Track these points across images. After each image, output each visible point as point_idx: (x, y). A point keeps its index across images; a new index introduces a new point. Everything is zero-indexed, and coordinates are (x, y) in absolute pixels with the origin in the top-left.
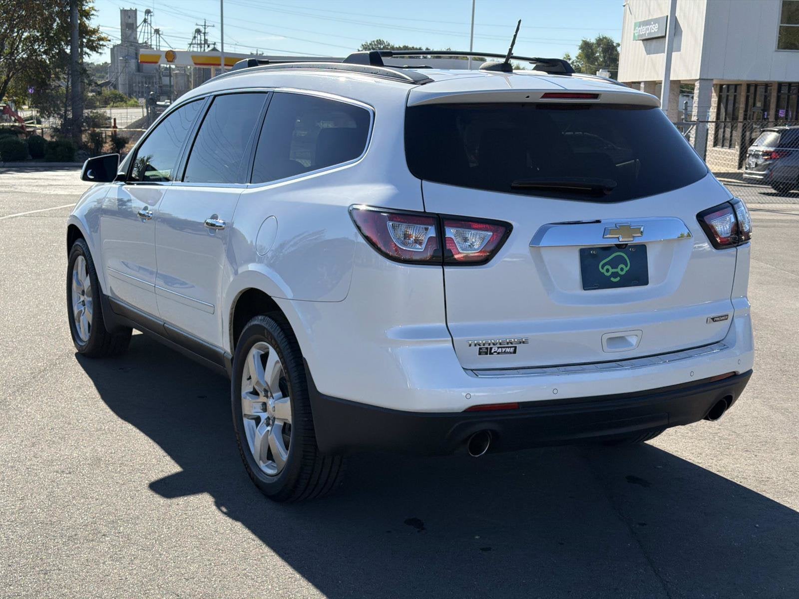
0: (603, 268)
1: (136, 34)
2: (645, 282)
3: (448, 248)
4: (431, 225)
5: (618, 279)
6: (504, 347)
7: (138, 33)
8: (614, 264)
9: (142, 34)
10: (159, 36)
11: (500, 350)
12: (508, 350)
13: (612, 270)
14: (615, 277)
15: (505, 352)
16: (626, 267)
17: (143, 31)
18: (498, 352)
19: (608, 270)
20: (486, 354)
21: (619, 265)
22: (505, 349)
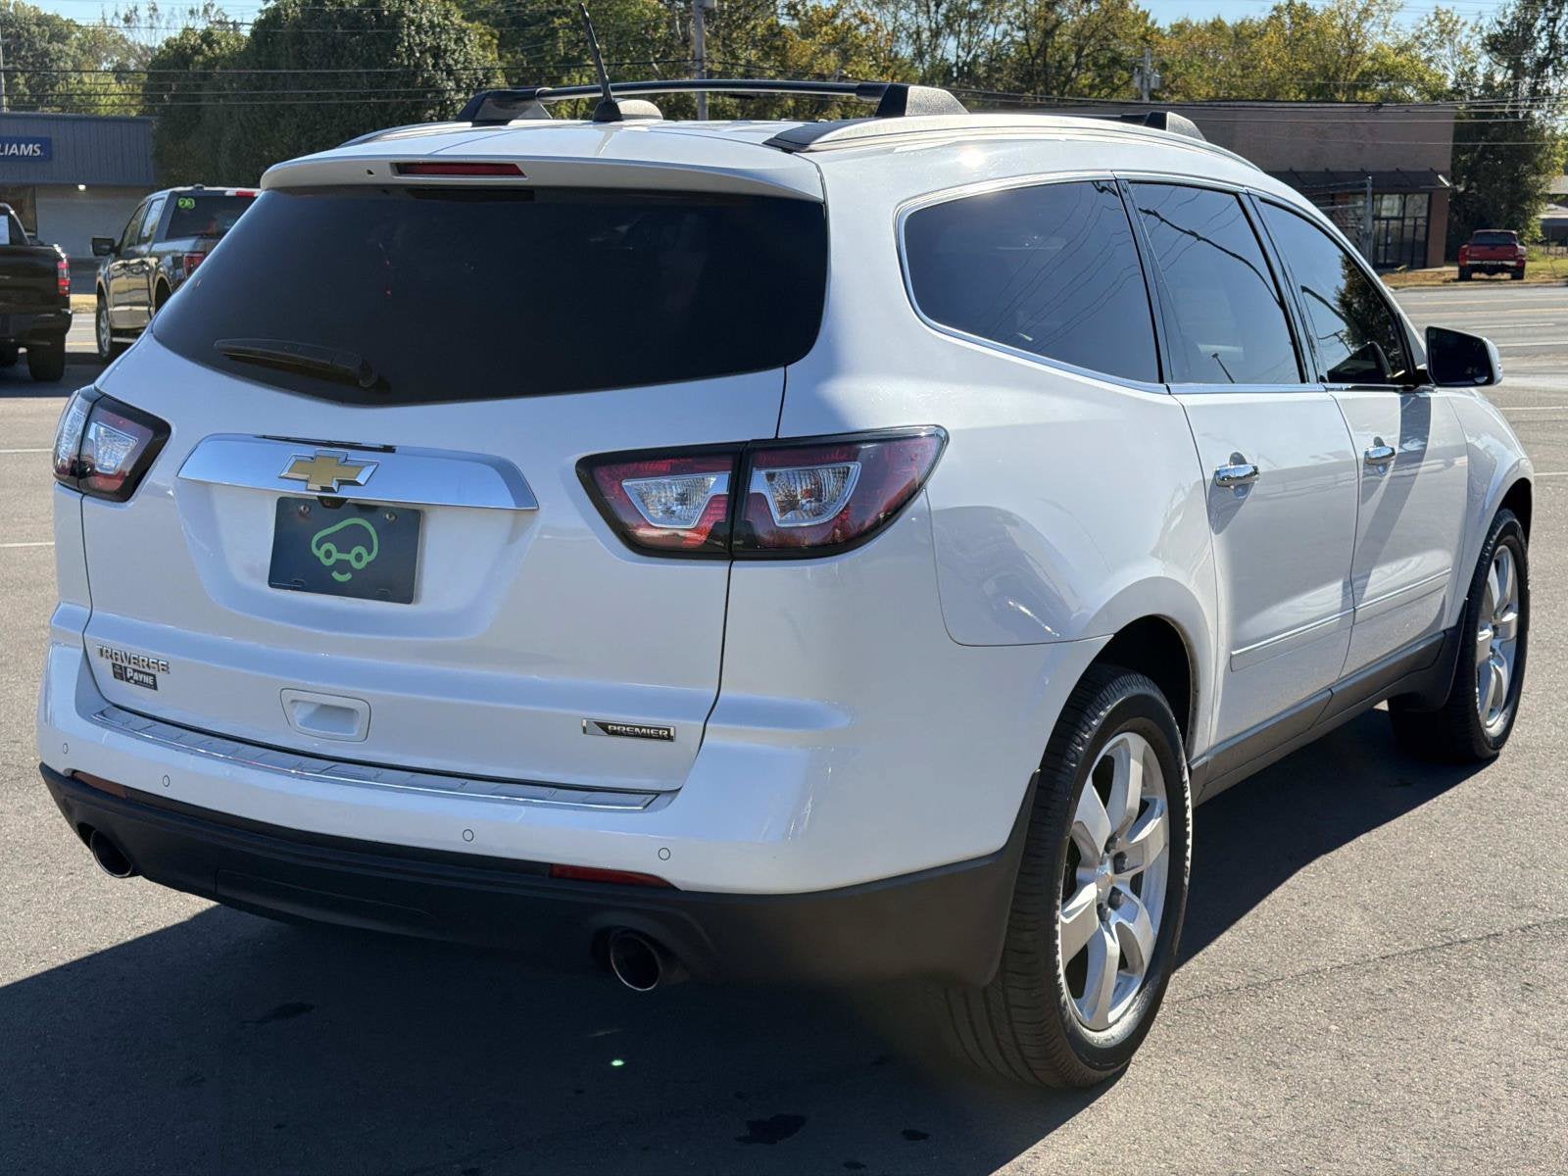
0: (319, 547)
2: (407, 595)
5: (347, 577)
6: (141, 673)
11: (136, 677)
12: (146, 679)
13: (336, 556)
14: (342, 573)
15: (143, 681)
16: (369, 554)
18: (134, 679)
19: (328, 554)
20: (123, 680)
21: (356, 546)
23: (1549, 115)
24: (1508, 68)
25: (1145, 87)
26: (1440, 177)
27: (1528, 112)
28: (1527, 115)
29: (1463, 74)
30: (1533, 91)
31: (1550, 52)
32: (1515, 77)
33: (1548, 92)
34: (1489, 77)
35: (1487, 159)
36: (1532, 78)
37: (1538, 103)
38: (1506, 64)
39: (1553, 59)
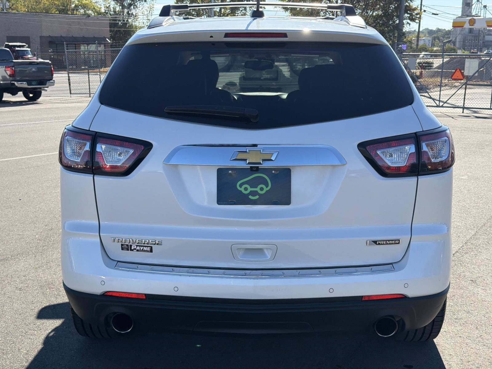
0: (241, 186)
1: (471, 10)
2: (287, 202)
3: (96, 160)
4: (88, 141)
5: (257, 197)
6: (142, 246)
7: (473, 10)
8: (254, 183)
9: (475, 10)
10: (486, 9)
11: (138, 248)
12: (145, 249)
13: (250, 189)
14: (254, 196)
15: (143, 250)
16: (267, 186)
17: (476, 8)
18: (137, 249)
19: (246, 189)
20: (128, 250)
21: (259, 185)
22: (143, 247)
23: (133, 21)
24: (120, 6)
25: (5, 7)
26: (107, 39)
27: (128, 20)
28: (127, 21)
29: (107, 8)
30: (128, 13)
31: (132, 2)
32: (123, 8)
33: (132, 14)
34: (114, 9)
35: (117, 34)
36: (127, 9)
37: (130, 17)
38: (119, 5)
39: (133, 4)
